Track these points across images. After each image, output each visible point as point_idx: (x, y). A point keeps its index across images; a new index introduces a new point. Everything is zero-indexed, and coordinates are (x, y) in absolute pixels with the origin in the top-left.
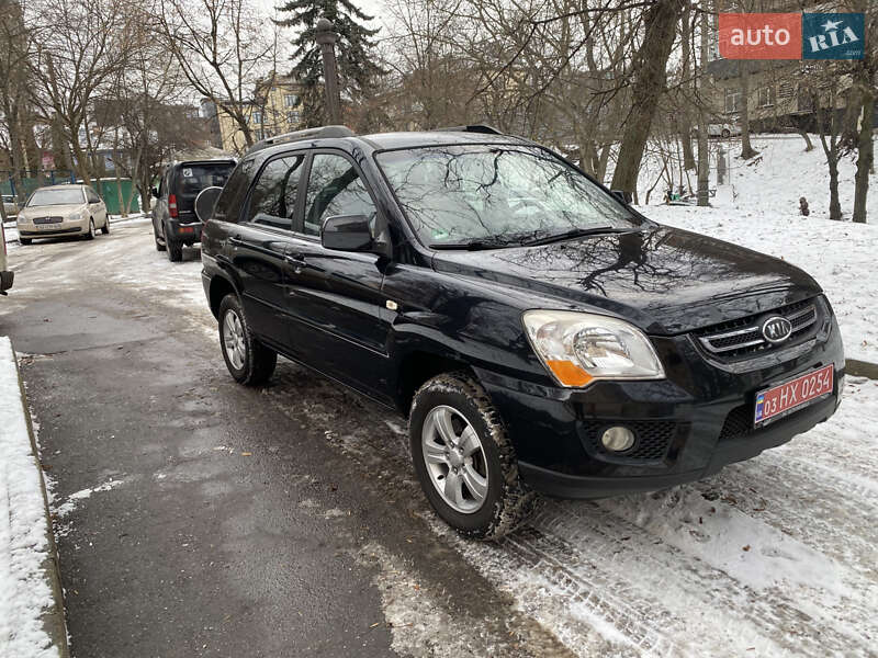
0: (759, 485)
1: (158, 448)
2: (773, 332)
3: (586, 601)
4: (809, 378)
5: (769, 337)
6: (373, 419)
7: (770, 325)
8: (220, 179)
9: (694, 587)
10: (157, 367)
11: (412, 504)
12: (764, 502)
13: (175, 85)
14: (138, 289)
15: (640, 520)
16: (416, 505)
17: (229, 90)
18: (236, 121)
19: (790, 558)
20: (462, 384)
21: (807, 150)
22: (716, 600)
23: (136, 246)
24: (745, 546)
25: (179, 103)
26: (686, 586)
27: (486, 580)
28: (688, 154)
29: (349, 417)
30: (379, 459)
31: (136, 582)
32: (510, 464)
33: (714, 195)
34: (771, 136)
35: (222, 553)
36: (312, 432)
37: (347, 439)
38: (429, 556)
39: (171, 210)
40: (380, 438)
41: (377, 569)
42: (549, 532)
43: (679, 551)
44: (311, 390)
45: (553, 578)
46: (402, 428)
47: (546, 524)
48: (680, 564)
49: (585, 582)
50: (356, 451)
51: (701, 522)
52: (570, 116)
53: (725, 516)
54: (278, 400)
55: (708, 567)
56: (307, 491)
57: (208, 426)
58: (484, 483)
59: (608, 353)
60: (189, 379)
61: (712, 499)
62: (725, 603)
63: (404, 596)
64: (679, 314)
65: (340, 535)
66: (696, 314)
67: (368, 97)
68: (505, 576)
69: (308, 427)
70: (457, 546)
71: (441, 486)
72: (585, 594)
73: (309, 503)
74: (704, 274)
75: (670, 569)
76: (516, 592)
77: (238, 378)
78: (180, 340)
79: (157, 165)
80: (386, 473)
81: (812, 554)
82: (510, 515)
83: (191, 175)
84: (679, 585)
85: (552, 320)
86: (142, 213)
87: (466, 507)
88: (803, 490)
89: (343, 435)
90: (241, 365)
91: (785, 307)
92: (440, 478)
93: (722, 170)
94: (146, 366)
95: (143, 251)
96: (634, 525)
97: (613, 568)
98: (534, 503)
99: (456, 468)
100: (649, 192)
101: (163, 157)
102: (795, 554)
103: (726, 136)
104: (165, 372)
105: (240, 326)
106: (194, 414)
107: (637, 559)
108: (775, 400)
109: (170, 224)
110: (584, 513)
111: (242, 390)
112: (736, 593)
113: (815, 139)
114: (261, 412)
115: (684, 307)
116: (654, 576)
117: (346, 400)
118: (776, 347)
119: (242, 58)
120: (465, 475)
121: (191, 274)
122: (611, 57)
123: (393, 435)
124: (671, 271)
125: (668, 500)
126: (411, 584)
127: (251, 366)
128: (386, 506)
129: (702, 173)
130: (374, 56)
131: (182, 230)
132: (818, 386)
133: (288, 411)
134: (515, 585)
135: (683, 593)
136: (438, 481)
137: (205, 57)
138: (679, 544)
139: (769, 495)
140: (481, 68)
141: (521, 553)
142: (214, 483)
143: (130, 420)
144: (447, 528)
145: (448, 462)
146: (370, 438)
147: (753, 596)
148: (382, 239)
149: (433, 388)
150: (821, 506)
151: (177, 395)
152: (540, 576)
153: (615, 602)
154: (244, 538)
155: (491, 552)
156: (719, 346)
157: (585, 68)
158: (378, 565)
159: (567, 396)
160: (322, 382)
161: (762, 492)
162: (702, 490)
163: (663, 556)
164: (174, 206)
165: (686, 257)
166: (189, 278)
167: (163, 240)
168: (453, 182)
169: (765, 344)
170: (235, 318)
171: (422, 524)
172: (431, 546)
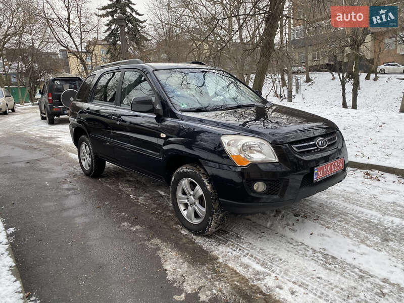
0: (316, 210)
1: (52, 204)
2: (320, 144)
3: (248, 256)
4: (334, 163)
5: (319, 146)
6: (151, 190)
7: (319, 141)
8: (73, 86)
9: (291, 249)
10: (47, 170)
11: (172, 223)
12: (318, 217)
13: (48, 42)
14: (34, 136)
15: (269, 225)
16: (173, 223)
17: (76, 45)
18: (79, 60)
19: (329, 237)
20: (195, 168)
21: (333, 79)
22: (300, 254)
23: (30, 118)
24: (311, 233)
25: (49, 51)
26: (288, 249)
27: (205, 251)
28: (283, 79)
29: (140, 189)
30: (155, 206)
31: (48, 259)
32: (215, 200)
33: (294, 98)
34: (318, 73)
35: (88, 246)
36: (124, 196)
37: (140, 198)
38: (181, 243)
39: (49, 100)
40: (155, 197)
41: (158, 249)
42: (232, 231)
43: (285, 236)
44: (122, 179)
45: (234, 249)
46: (165, 193)
47: (230, 228)
48: (285, 241)
49: (247, 250)
50: (145, 203)
51: (293, 225)
52: (233, 62)
53: (303, 222)
54: (106, 183)
55: (296, 242)
56: (124, 219)
57: (75, 194)
58: (204, 210)
59: (255, 152)
60: (64, 175)
61: (298, 216)
62: (303, 254)
63: (171, 259)
64: (282, 137)
65: (141, 236)
66: (289, 137)
67: (141, 51)
68: (213, 249)
69: (122, 194)
70: (193, 238)
71: (185, 213)
72: (247, 254)
73: (126, 224)
74: (293, 123)
75: (281, 243)
76: (218, 254)
77: (87, 174)
78: (58, 158)
79: (38, 80)
80: (159, 211)
81: (337, 235)
82: (215, 223)
83: (59, 84)
84: (285, 249)
85: (233, 139)
86: (31, 103)
87: (196, 221)
88: (333, 212)
89: (138, 196)
90: (89, 168)
91: (325, 135)
92: (184, 210)
93: (298, 88)
94: (42, 170)
95: (34, 120)
96: (266, 227)
97: (258, 244)
98: (225, 217)
99: (191, 205)
100: (267, 96)
101: (41, 76)
102: (330, 235)
103: (299, 72)
104: (51, 172)
105: (88, 150)
106: (68, 190)
107: (268, 240)
108: (321, 171)
109: (48, 107)
110: (246, 223)
111: (90, 179)
112: (308, 251)
113: (336, 75)
114: (99, 188)
115: (284, 134)
116: (275, 246)
117: (138, 182)
118: (322, 151)
119: (82, 30)
120: (196, 207)
121: (59, 130)
122: (250, 36)
123: (161, 196)
124: (278, 122)
125: (280, 217)
126: (173, 254)
127: (94, 168)
128: (160, 224)
129: (289, 88)
130: (143, 32)
131: (54, 109)
132: (338, 166)
133: (112, 188)
134: (218, 252)
135: (287, 252)
136: (184, 211)
137: (64, 29)
138: (285, 234)
139: (320, 214)
140: (193, 40)
141: (220, 240)
142: (80, 218)
143: (38, 192)
144: (187, 231)
145: (188, 203)
146: (151, 197)
147: (314, 251)
148: (158, 107)
149: (182, 171)
150: (340, 217)
151: (58, 182)
152: (228, 248)
153: (260, 256)
154: (97, 239)
155: (207, 240)
156: (300, 149)
157: (239, 41)
158: (158, 247)
159: (239, 170)
160: (126, 175)
161: (317, 213)
162: (293, 213)
163: (278, 238)
164: (50, 98)
165: (285, 117)
166: (59, 131)
167: (45, 114)
168: (185, 85)
169: (318, 148)
170: (86, 146)
171: (177, 230)
172: (181, 238)
